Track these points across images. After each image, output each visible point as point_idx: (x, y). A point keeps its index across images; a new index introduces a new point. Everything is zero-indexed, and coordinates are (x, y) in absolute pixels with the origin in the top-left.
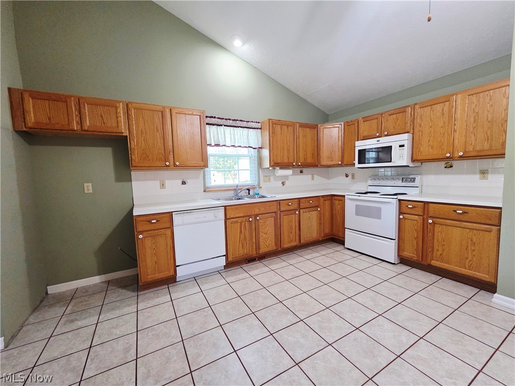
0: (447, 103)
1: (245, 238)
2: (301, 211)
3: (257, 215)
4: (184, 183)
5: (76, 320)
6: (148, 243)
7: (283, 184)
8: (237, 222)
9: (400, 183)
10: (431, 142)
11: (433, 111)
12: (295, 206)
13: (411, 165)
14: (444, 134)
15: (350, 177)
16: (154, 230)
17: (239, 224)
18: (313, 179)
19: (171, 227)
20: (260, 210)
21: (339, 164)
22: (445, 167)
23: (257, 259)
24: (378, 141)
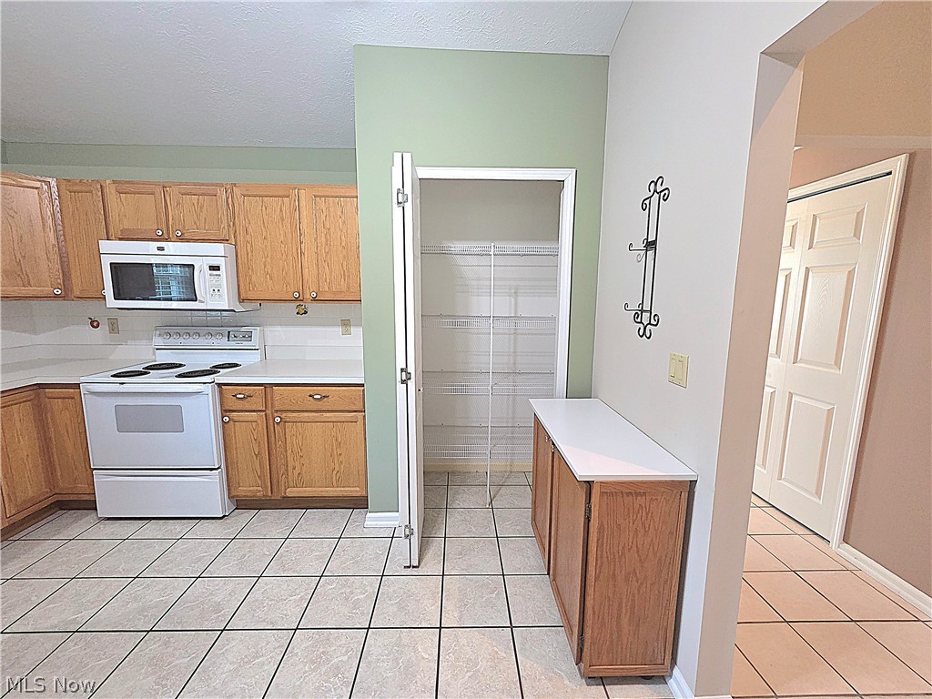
0: (286, 200)
9: (223, 342)
10: (269, 266)
11: (266, 208)
13: (239, 308)
14: (287, 256)
15: (104, 326)
21: (56, 296)
22: (298, 313)
24: (159, 249)
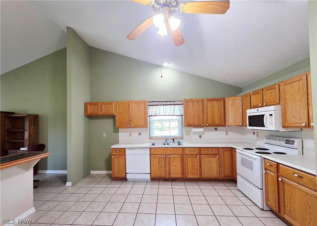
0: (301, 81)
1: (161, 166)
2: (202, 156)
3: (169, 155)
4: (140, 134)
5: (90, 184)
6: (116, 160)
7: (200, 137)
8: (156, 157)
9: (283, 144)
10: (293, 112)
11: (293, 88)
12: (197, 152)
14: (301, 106)
15: (256, 134)
16: (118, 155)
17: (158, 158)
18: (227, 134)
19: (125, 155)
20: (171, 152)
21: (241, 125)
23: (170, 181)
24: (258, 110)
